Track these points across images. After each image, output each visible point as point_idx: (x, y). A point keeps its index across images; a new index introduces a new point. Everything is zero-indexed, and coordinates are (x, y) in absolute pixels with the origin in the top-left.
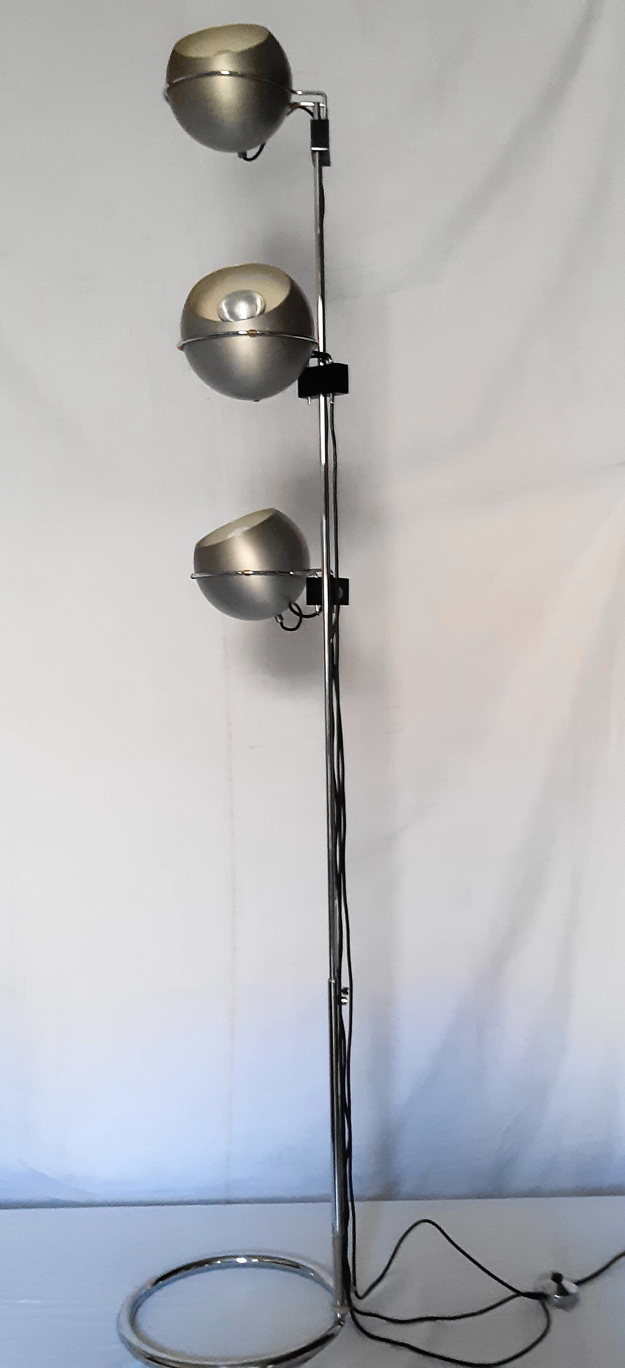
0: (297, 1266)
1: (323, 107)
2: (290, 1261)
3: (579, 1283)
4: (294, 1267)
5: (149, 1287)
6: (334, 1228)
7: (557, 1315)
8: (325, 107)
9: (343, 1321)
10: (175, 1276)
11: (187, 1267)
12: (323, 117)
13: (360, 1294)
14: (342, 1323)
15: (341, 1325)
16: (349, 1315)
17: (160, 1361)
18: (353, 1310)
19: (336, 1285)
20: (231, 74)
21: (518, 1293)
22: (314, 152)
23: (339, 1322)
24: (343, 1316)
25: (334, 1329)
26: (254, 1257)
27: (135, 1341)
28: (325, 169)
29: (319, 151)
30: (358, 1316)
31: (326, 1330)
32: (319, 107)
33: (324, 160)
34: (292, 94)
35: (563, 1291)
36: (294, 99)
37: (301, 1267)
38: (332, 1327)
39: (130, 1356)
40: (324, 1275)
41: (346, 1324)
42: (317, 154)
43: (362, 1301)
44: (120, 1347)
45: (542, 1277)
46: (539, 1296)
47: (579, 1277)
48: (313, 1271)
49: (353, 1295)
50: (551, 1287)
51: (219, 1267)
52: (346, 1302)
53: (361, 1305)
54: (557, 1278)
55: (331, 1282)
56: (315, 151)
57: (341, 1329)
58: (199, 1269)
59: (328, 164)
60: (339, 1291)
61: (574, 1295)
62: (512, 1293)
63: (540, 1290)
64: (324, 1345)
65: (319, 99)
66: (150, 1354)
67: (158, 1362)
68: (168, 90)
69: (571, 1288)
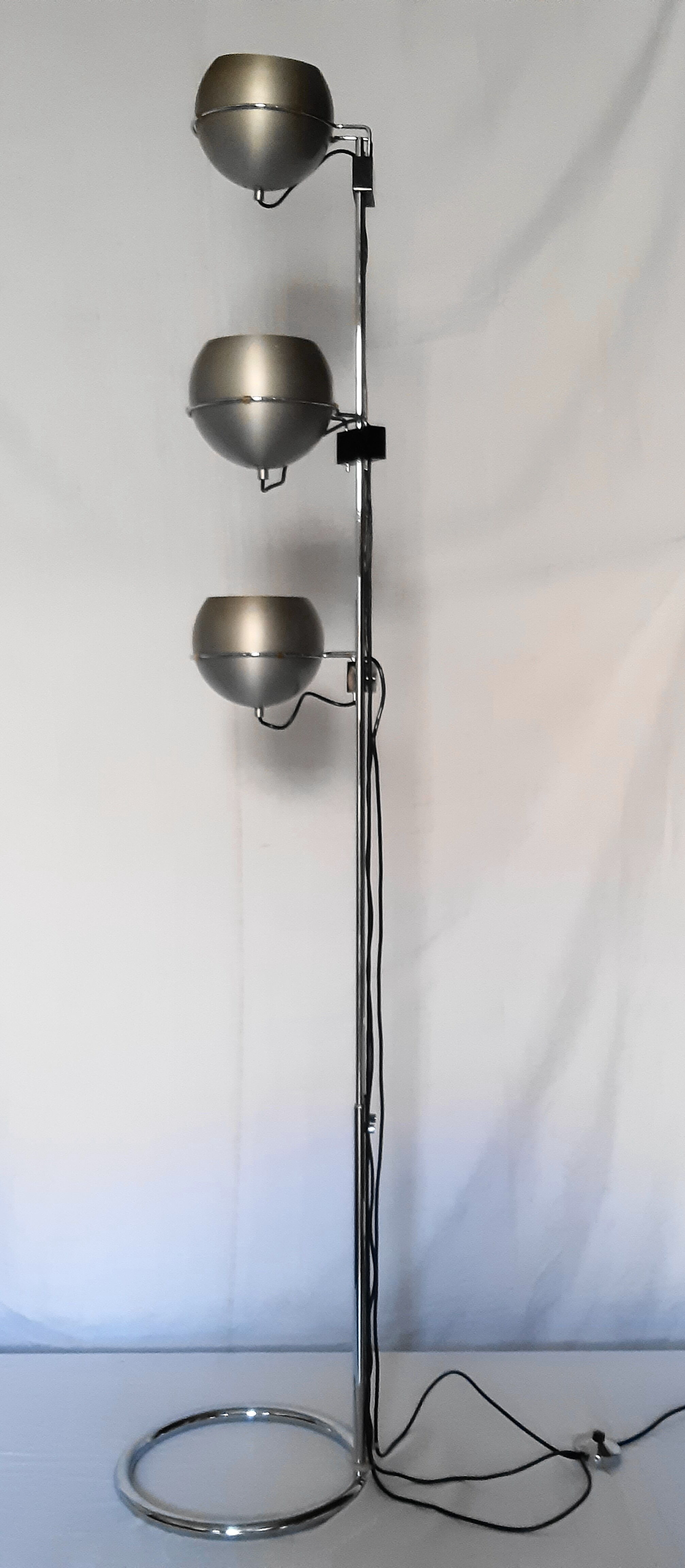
0: (312, 1420)
1: (367, 141)
2: (306, 1416)
3: (621, 1444)
4: (308, 1422)
5: (149, 1440)
6: (355, 1381)
7: (598, 1476)
8: (369, 142)
9: (363, 1480)
10: (176, 1429)
11: (192, 1419)
12: (368, 154)
13: (382, 1452)
14: (361, 1482)
15: (361, 1484)
16: (370, 1472)
17: (162, 1518)
18: (375, 1468)
19: (356, 1441)
20: (267, 107)
21: (555, 1452)
22: (355, 192)
23: (359, 1481)
24: (363, 1474)
25: (354, 1489)
26: (265, 1410)
27: (134, 1497)
28: (367, 209)
29: (361, 191)
30: (380, 1476)
31: (344, 1491)
32: (362, 141)
33: (367, 200)
34: (334, 128)
35: (603, 1451)
36: (335, 133)
37: (316, 1422)
38: (352, 1486)
39: (129, 1513)
40: (341, 1431)
41: (365, 1483)
42: (360, 194)
43: (384, 1458)
44: (118, 1504)
45: (581, 1437)
46: (579, 1456)
47: (623, 1438)
48: (329, 1427)
49: (374, 1452)
50: (591, 1445)
51: (227, 1421)
52: (367, 1459)
53: (383, 1463)
54: (598, 1437)
55: (350, 1440)
56: (357, 191)
57: (361, 1489)
58: (203, 1421)
59: (371, 204)
60: (360, 1448)
61: (616, 1455)
62: (549, 1451)
63: (579, 1449)
64: (342, 1506)
65: (363, 133)
66: (152, 1512)
67: (161, 1521)
68: (198, 123)
69: (614, 1449)
